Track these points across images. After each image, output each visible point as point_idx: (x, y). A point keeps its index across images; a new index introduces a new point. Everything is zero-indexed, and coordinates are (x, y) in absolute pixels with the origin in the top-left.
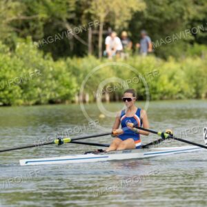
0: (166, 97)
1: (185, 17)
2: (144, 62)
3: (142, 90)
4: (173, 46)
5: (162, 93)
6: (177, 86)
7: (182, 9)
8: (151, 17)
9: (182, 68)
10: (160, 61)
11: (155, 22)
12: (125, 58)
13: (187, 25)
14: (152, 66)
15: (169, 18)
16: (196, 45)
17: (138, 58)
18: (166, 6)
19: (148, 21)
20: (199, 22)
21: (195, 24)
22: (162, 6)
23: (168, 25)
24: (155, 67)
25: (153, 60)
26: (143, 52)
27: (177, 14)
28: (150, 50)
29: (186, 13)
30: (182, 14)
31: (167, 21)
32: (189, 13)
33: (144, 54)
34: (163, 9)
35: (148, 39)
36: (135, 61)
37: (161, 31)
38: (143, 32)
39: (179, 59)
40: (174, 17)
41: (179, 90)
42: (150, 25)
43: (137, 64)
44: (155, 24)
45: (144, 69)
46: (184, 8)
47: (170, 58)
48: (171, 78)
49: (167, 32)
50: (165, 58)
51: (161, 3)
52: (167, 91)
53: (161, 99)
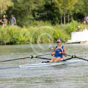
0: (22, 43)
1: (30, 9)
2: (13, 28)
5: (20, 41)
6: (27, 38)
7: (29, 5)
8: (16, 9)
9: (29, 31)
11: (18, 11)
12: (5, 26)
13: (31, 12)
14: (16, 30)
15: (23, 9)
16: (35, 21)
18: (22, 4)
19: (15, 11)
20: (36, 11)
21: (35, 12)
22: (20, 4)
23: (23, 12)
25: (16, 27)
26: (12, 24)
27: (27, 8)
28: (15, 23)
29: (30, 7)
30: (29, 8)
31: (22, 11)
32: (32, 7)
34: (21, 5)
39: (28, 27)
40: (25, 9)
41: (28, 40)
42: (15, 13)
44: (18, 12)
46: (30, 5)
48: (24, 35)
51: (20, 3)
52: (23, 40)
53: (20, 44)
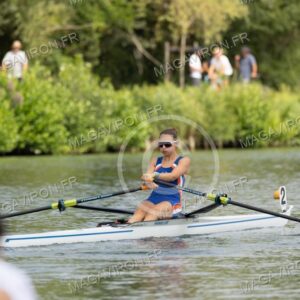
3: (243, 133)
4: (287, 69)
10: (269, 91)
17: (237, 87)
24: (261, 100)
33: (246, 81)
35: (251, 58)
36: (232, 91)
37: (270, 47)
38: (245, 49)
43: (236, 95)
45: (245, 103)
47: (283, 86)
49: (278, 48)
50: (276, 87)
